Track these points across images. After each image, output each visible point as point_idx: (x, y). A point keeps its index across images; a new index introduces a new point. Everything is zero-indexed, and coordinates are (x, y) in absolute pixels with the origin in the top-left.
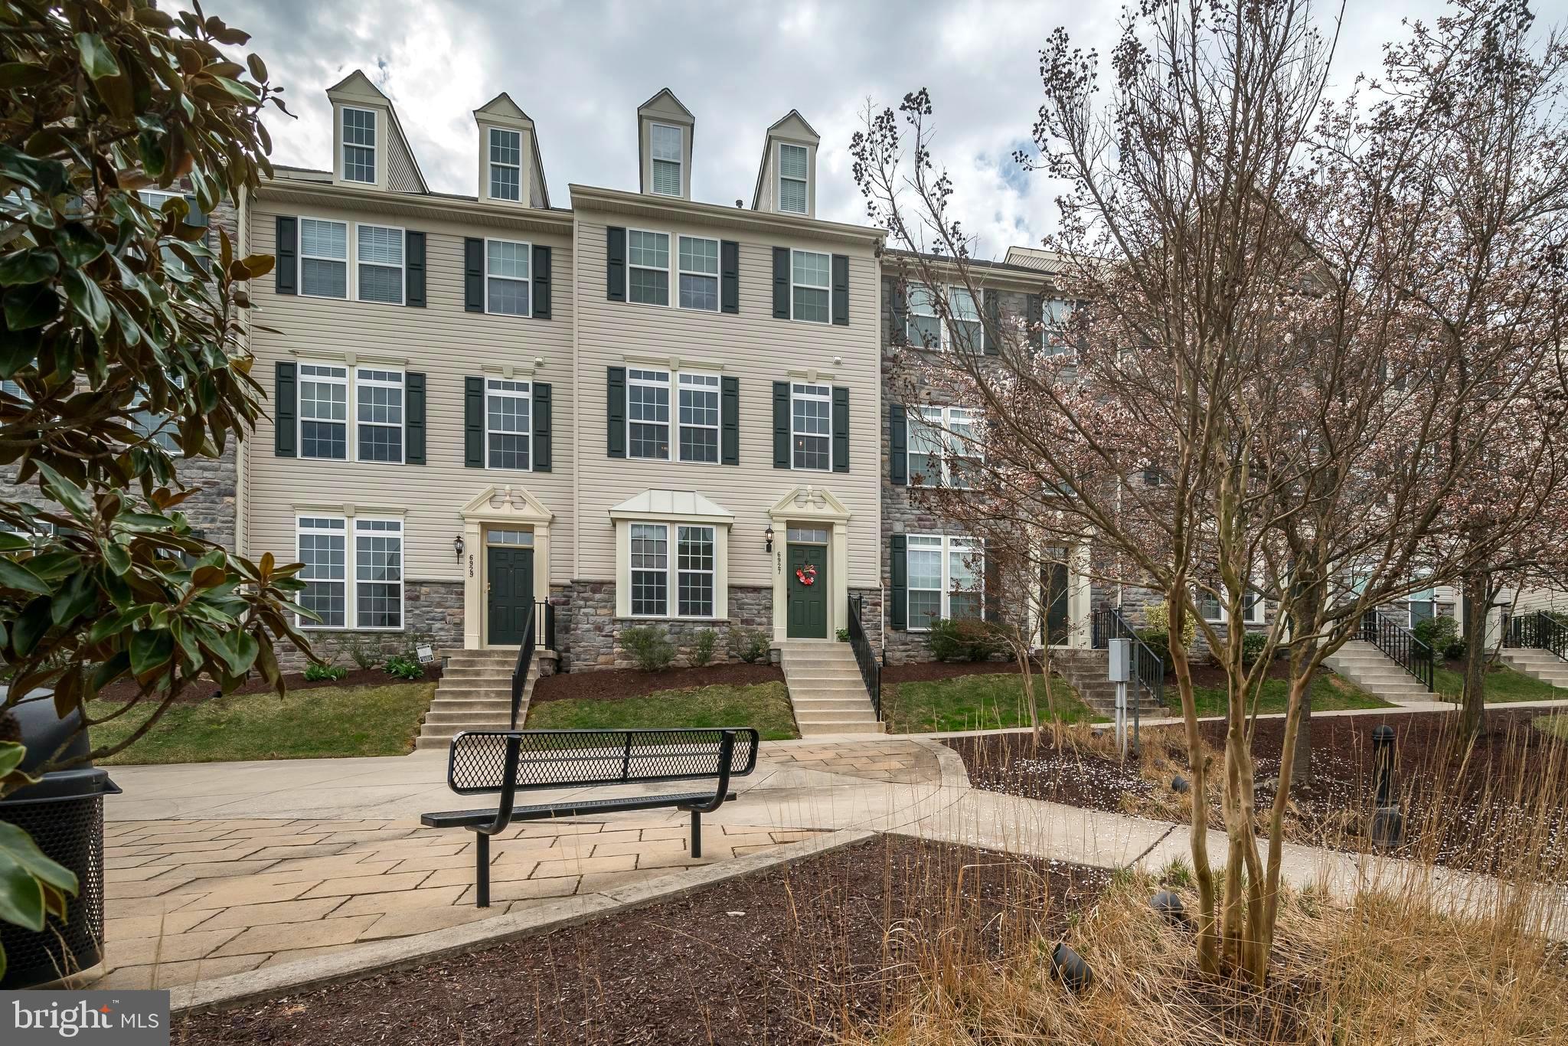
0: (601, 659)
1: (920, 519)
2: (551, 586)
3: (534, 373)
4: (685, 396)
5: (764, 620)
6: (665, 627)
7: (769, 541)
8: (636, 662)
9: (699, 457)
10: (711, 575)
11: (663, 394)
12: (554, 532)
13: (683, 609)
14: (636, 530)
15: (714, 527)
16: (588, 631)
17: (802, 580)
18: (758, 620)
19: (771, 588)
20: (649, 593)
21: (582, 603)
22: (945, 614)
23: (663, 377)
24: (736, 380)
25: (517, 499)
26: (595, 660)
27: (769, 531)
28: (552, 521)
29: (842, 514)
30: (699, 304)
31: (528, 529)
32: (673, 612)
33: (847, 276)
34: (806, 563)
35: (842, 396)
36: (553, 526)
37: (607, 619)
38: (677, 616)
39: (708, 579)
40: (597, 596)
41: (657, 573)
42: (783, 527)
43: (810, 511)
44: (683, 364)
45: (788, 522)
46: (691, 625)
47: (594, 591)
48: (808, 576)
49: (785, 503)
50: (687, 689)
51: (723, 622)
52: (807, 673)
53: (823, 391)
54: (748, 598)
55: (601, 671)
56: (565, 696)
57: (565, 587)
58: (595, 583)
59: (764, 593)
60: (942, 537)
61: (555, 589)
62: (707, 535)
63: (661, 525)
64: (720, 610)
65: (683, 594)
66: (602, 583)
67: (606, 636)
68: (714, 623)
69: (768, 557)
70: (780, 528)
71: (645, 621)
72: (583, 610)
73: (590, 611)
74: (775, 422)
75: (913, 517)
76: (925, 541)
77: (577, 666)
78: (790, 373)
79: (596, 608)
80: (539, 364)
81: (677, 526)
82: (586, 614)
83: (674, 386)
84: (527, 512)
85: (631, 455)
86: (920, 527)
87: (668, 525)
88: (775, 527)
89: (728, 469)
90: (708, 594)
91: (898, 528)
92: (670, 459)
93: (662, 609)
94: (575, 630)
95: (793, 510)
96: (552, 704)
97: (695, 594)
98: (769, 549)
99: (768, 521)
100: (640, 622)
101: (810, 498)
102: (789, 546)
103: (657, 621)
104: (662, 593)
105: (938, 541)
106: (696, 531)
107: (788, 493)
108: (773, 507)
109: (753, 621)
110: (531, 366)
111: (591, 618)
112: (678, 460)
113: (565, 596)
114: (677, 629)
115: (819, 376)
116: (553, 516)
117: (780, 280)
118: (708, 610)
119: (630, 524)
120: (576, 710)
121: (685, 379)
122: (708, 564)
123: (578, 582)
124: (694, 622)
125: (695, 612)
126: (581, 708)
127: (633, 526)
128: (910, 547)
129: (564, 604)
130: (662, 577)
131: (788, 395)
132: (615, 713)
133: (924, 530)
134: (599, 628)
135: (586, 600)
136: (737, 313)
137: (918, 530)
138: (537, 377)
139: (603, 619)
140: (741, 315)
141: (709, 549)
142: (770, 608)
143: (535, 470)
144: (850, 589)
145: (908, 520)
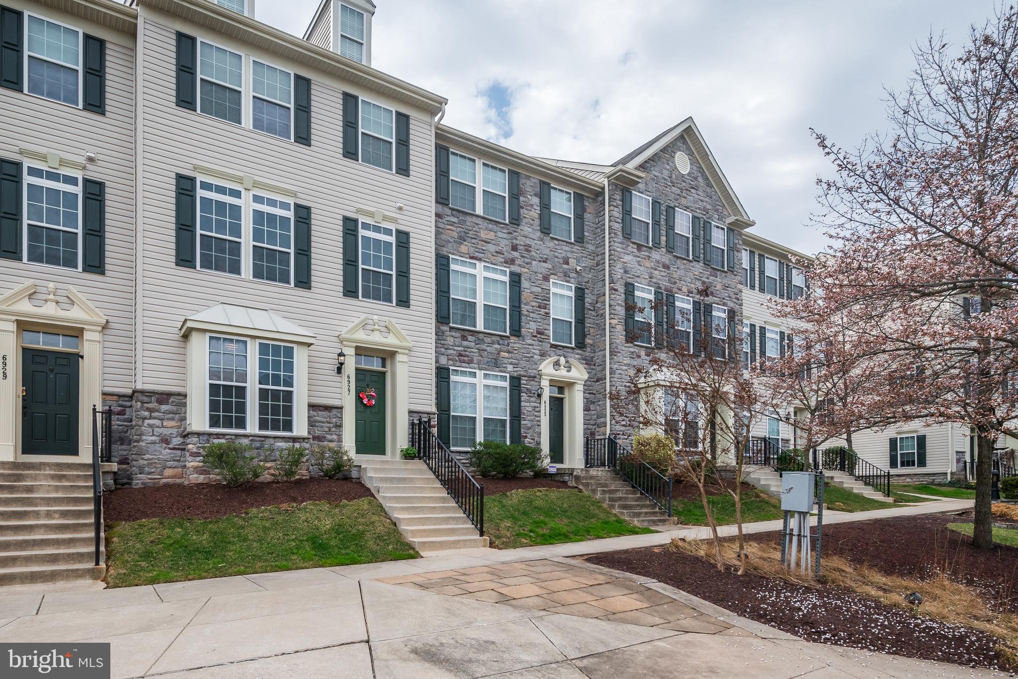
0: (168, 472)
1: (460, 355)
2: (104, 394)
3: (84, 168)
4: (258, 216)
5: (335, 437)
6: (245, 442)
7: (342, 364)
8: (215, 476)
9: (271, 277)
10: (291, 392)
11: (236, 211)
12: (107, 338)
13: (263, 425)
14: (214, 342)
15: (295, 346)
16: (154, 443)
17: (365, 401)
18: (329, 437)
19: (341, 408)
20: (228, 407)
21: (146, 414)
22: (480, 438)
23: (237, 194)
24: (308, 209)
25: (65, 300)
26: (161, 474)
27: (341, 354)
28: (105, 327)
29: (405, 344)
30: (271, 129)
31: (76, 333)
32: (252, 426)
33: (408, 134)
34: (368, 386)
35: (403, 239)
36: (107, 332)
37: (174, 431)
38: (257, 431)
39: (289, 396)
40: (164, 407)
41: (236, 387)
42: (352, 351)
43: (377, 339)
44: (256, 184)
45: (357, 348)
46: (272, 441)
47: (160, 402)
48: (370, 397)
49: (354, 329)
50: (284, 506)
51: (304, 439)
52: (398, 489)
53: (388, 232)
54: (321, 416)
55: (167, 486)
56: (146, 515)
57: (120, 396)
58: (162, 394)
59: (334, 412)
60: (477, 371)
61: (108, 398)
62: (289, 352)
63: (241, 339)
64: (300, 428)
65: (263, 409)
66: (170, 394)
67: (174, 449)
68: (295, 440)
69: (338, 379)
70: (350, 352)
71: (224, 435)
72: (147, 422)
73: (157, 422)
74: (344, 253)
75: (455, 352)
76: (464, 373)
77: (140, 480)
78: (359, 211)
79: (162, 420)
80: (91, 160)
81: (258, 341)
82: (150, 426)
83: (247, 206)
84: (75, 315)
85: (201, 267)
86: (460, 361)
87: (248, 340)
88: (346, 351)
89: (301, 292)
90: (288, 411)
91: (443, 361)
92: (243, 276)
93: (241, 423)
94: (138, 441)
95: (362, 336)
96: (135, 524)
97: (276, 410)
98: (339, 370)
99: (339, 345)
100: (218, 436)
101: (376, 327)
102: (357, 369)
103: (237, 436)
104: (241, 408)
105: (474, 375)
106: (276, 349)
107: (357, 321)
108: (344, 332)
109: (325, 437)
110: (82, 160)
111: (156, 430)
112: (251, 278)
113: (120, 406)
114: (258, 444)
115: (385, 218)
116: (107, 322)
117: (350, 124)
118: (288, 426)
119: (208, 335)
120: (166, 532)
121: (257, 199)
122: (289, 382)
123: (142, 392)
124: (275, 437)
125: (276, 428)
126: (172, 529)
127: (211, 338)
128: (453, 378)
129: (119, 413)
130: (241, 392)
131: (356, 230)
132: (215, 533)
133: (464, 365)
134: (165, 441)
135: (151, 410)
136: (310, 145)
137: (458, 364)
138: (87, 173)
139: (170, 431)
140: (312, 148)
141: (289, 367)
142: (339, 426)
143: (84, 270)
144: (411, 412)
145: (451, 355)
